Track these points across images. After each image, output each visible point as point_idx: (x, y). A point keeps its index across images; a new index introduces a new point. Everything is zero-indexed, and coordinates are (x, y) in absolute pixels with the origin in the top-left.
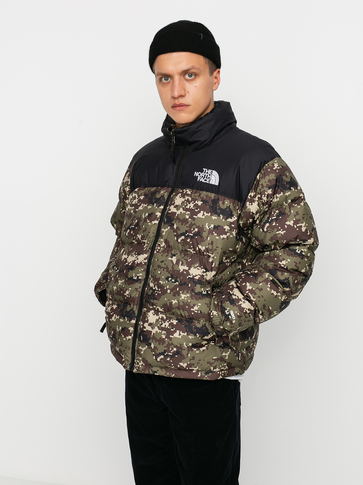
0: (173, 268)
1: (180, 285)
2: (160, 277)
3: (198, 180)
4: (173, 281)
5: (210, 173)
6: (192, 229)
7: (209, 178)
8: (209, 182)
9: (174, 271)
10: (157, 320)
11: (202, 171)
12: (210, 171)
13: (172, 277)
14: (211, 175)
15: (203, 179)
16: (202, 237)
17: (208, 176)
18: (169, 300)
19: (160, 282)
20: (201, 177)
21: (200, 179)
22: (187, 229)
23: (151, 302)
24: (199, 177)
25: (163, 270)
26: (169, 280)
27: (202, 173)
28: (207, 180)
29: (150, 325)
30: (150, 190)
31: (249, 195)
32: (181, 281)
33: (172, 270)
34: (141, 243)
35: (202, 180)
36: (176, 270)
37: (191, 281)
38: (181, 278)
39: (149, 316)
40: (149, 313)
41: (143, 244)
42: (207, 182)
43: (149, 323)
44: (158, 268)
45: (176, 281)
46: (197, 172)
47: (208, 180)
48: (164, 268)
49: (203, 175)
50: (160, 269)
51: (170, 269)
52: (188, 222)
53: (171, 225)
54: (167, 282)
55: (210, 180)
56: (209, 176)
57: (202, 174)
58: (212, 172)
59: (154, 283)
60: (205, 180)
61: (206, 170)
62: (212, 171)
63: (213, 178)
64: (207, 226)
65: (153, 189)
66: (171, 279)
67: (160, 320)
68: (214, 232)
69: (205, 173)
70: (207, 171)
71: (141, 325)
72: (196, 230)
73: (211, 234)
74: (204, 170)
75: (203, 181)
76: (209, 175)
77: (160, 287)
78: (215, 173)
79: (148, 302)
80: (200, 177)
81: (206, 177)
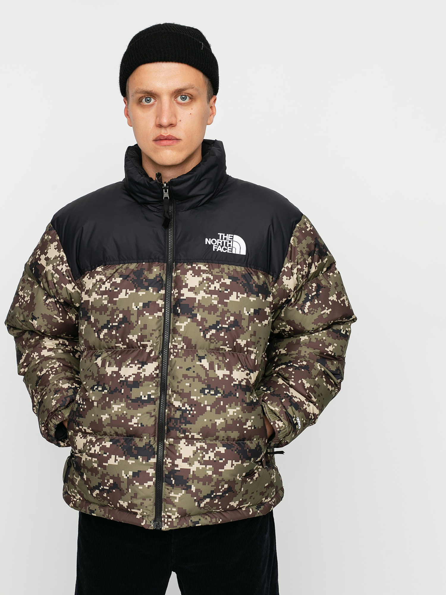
0: (207, 375)
1: (223, 397)
2: (190, 392)
3: (214, 250)
4: (212, 392)
5: (230, 239)
6: (226, 319)
7: (230, 245)
8: (232, 251)
9: (209, 379)
10: (195, 453)
11: (217, 237)
12: (229, 236)
13: (209, 388)
14: (232, 242)
15: (221, 248)
16: (241, 327)
17: (228, 243)
18: (211, 420)
19: (192, 397)
20: (218, 246)
21: (217, 248)
22: (219, 319)
23: (182, 428)
24: (214, 246)
25: (194, 381)
26: (206, 393)
27: (218, 240)
28: (227, 249)
29: (186, 460)
30: (127, 268)
31: (285, 266)
32: (224, 392)
33: (206, 378)
34: (137, 347)
35: (219, 250)
36: (213, 378)
37: (238, 388)
38: (224, 388)
39: (181, 449)
40: (179, 445)
41: (141, 348)
42: (228, 252)
43: (183, 458)
44: (185, 379)
45: (217, 392)
46: (210, 239)
47: (229, 249)
48: (194, 378)
49: (219, 242)
50: (189, 379)
51: (204, 377)
52: (218, 310)
53: (191, 316)
54: (203, 396)
55: (232, 248)
56: (230, 243)
57: (217, 242)
58: (233, 237)
59: (181, 401)
60: (225, 249)
61: (222, 236)
62: (232, 235)
63: (235, 245)
64: (245, 312)
65: (133, 266)
66: (208, 391)
67: (199, 451)
68: (255, 319)
69: (222, 239)
70: (224, 237)
71: (169, 463)
72: (232, 318)
73: (252, 322)
74: (219, 235)
75: (222, 250)
76: (228, 241)
77: (193, 405)
78: (237, 238)
79: (177, 429)
80: (216, 244)
81: (224, 245)
